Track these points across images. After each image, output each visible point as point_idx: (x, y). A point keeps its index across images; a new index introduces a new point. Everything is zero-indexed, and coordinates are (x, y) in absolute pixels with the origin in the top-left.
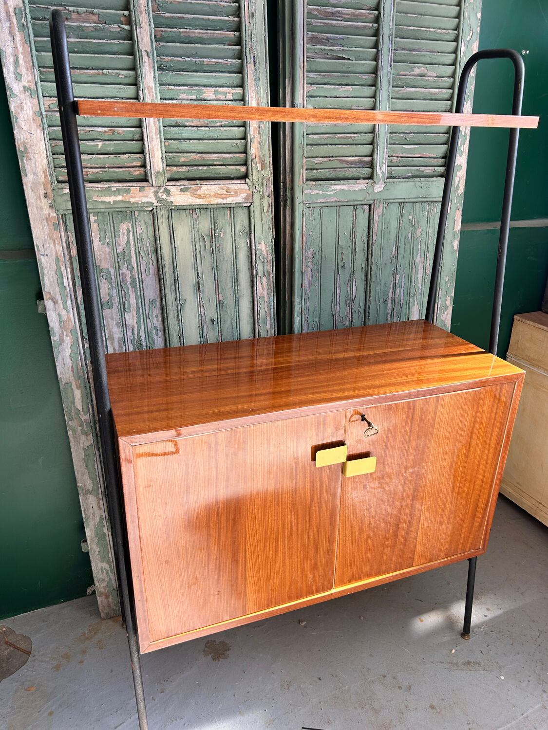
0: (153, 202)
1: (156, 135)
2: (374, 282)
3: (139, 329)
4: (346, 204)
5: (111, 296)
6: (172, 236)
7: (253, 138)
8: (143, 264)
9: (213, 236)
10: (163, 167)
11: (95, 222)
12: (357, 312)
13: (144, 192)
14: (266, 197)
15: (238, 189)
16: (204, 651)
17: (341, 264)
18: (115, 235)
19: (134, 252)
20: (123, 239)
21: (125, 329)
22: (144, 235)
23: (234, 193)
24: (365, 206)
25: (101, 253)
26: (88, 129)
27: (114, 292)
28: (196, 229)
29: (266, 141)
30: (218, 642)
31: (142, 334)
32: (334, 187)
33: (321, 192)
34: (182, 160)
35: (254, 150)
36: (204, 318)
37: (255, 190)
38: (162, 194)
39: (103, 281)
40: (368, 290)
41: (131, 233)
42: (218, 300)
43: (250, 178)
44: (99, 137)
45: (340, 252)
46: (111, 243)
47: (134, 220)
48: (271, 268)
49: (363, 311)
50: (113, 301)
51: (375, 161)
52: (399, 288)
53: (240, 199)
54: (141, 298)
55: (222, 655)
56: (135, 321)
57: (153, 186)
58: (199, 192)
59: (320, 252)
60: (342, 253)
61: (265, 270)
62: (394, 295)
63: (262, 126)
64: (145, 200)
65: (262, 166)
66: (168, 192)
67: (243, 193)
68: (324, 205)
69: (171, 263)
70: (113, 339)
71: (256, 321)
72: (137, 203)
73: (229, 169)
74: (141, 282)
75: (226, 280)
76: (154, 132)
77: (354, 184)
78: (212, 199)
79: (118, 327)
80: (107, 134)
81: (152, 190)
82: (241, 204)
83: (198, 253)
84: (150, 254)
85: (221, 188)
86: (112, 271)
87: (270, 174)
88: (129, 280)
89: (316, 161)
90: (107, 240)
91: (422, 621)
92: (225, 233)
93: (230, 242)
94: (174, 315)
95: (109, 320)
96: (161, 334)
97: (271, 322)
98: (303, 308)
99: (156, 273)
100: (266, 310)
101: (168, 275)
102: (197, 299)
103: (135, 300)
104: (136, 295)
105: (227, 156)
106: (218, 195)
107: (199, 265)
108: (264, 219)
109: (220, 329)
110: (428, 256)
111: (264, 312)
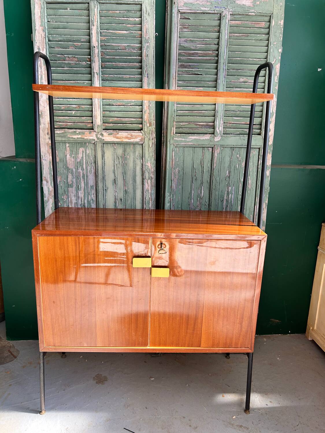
0: (95, 139)
1: (99, 109)
2: (214, 189)
3: (84, 199)
4: (198, 146)
5: (73, 182)
6: (103, 156)
7: (146, 111)
8: (89, 168)
9: (124, 157)
10: (101, 123)
11: (68, 147)
12: (204, 205)
13: (91, 134)
14: (151, 139)
15: (137, 135)
16: (94, 378)
17: (194, 178)
18: (77, 153)
19: (85, 162)
20: (80, 156)
21: (78, 199)
22: (90, 155)
23: (134, 137)
24: (210, 148)
25: (70, 161)
26: (69, 106)
27: (74, 180)
28: (115, 153)
29: (152, 112)
30: (103, 376)
31: (86, 202)
32: (190, 137)
33: (183, 139)
34: (111, 120)
35: (146, 117)
36: (117, 197)
37: (145, 136)
38: (99, 135)
39: (70, 174)
40: (211, 194)
41: (84, 153)
42: (124, 189)
43: (143, 130)
44: (74, 109)
45: (194, 171)
46: (74, 157)
47: (86, 147)
48: (154, 176)
49: (208, 205)
50: (73, 184)
51: (215, 125)
52: (230, 195)
53: (138, 140)
54: (87, 184)
55: (102, 382)
56: (83, 195)
57: (95, 132)
58: (117, 136)
59: (183, 170)
60: (196, 172)
61: (150, 176)
62: (227, 198)
63: (151, 105)
64: (91, 138)
65: (150, 125)
66: (102, 135)
67: (139, 137)
68: (185, 146)
69: (102, 169)
70: (72, 203)
71: (144, 202)
72: (88, 139)
73: (133, 125)
74: (87, 176)
75: (129, 179)
76: (98, 107)
77: (203, 136)
78: (124, 139)
79: (75, 197)
80: (77, 108)
81: (95, 133)
82: (138, 143)
83: (116, 165)
84: (92, 163)
85: (129, 134)
86: (74, 170)
87: (154, 128)
88: (82, 175)
89: (181, 124)
90: (73, 155)
91: (223, 396)
92: (130, 156)
93: (132, 161)
94: (101, 194)
95: (71, 193)
96: (95, 203)
97: (152, 204)
98: (172, 199)
99: (95, 173)
100: (150, 197)
101: (100, 174)
102: (114, 188)
103: (84, 185)
104: (84, 182)
105: (133, 119)
106: (127, 138)
107: (116, 171)
108: (150, 150)
109: (125, 204)
110: (249, 178)
111: (148, 198)
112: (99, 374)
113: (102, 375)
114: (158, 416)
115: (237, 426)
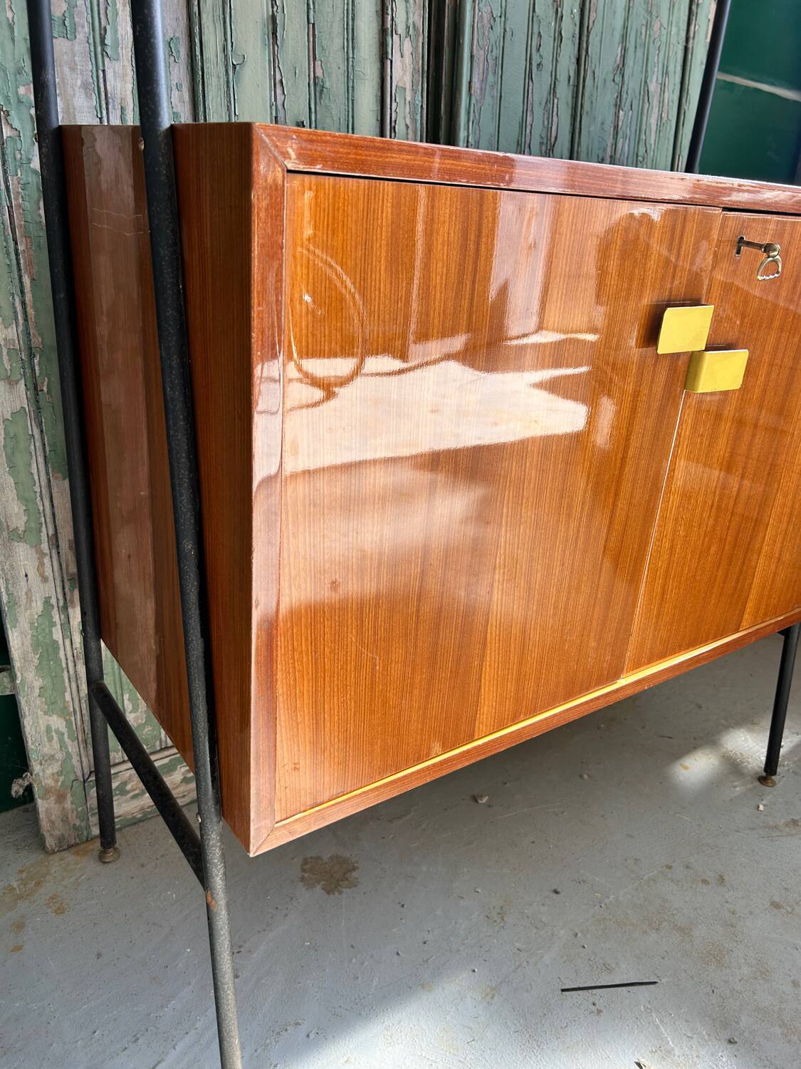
5: (72, 4)
16: (303, 879)
17: (535, 59)
30: (325, 858)
36: (281, 113)
42: (312, 74)
45: (536, 29)
60: (540, 34)
91: (686, 768)
94: (219, 87)
95: (66, 70)
100: (408, 123)
102: (270, 62)
103: (129, 30)
110: (667, 83)
115: (787, 825)
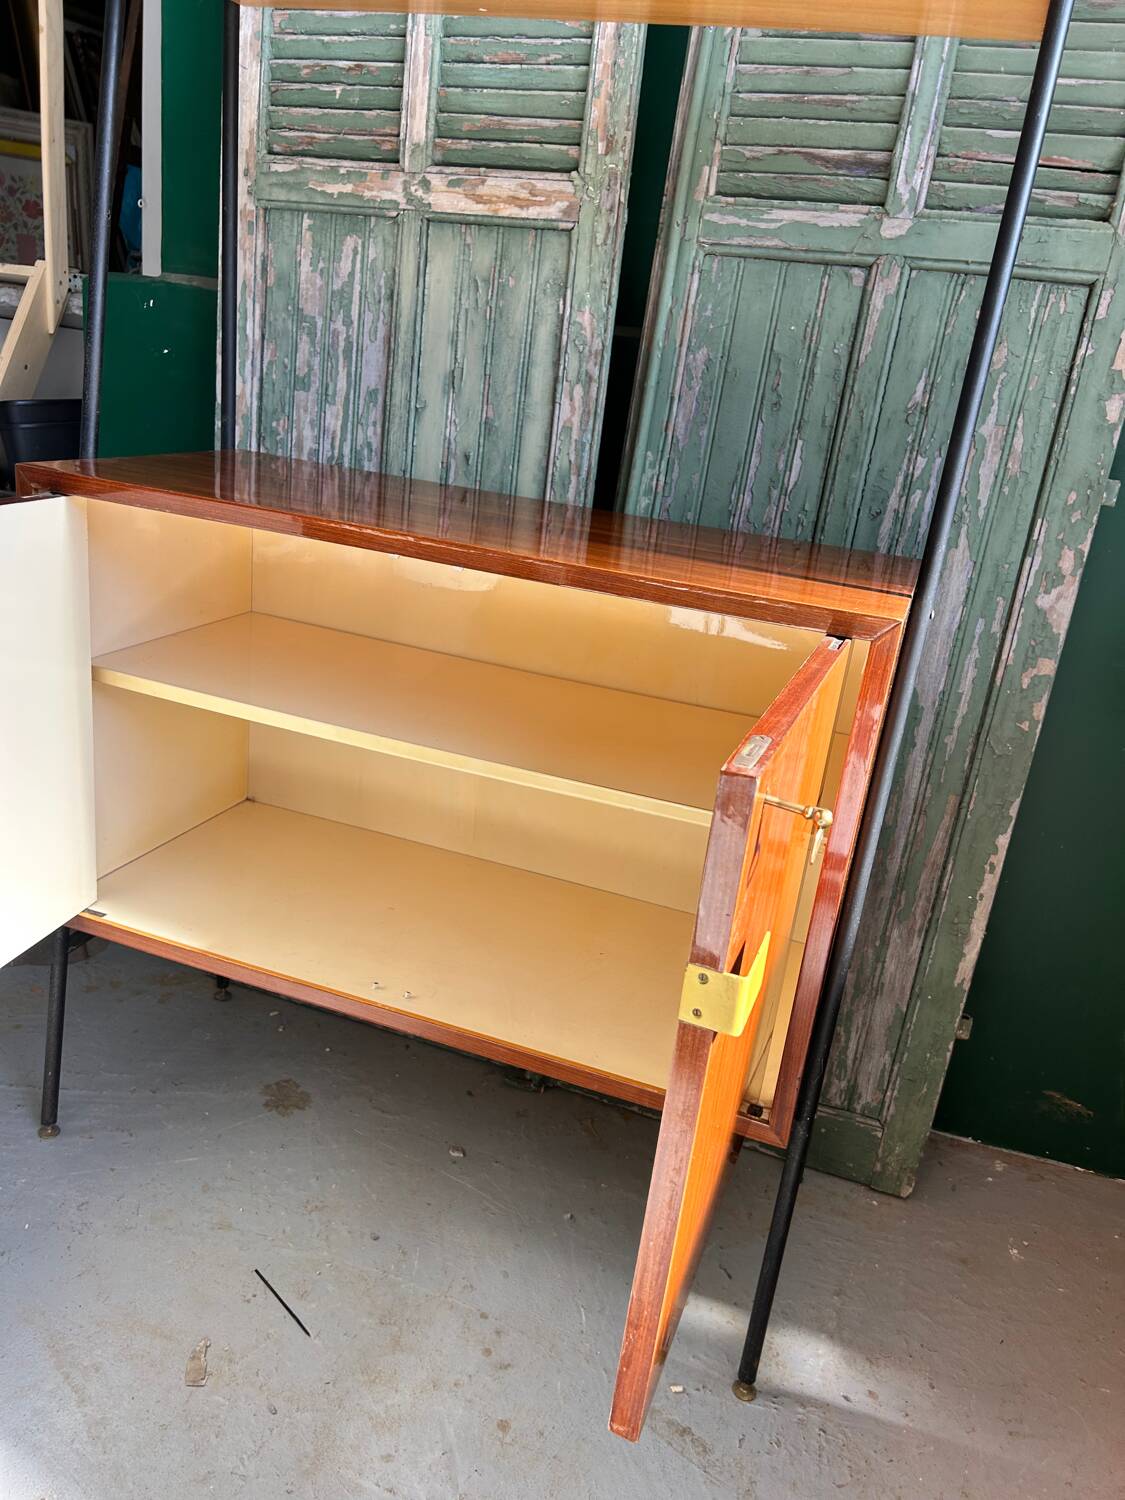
0: (399, 200)
1: (424, 76)
2: (848, 458)
3: (344, 439)
4: (803, 255)
5: (310, 368)
6: (421, 273)
7: (599, 86)
8: (368, 317)
9: (496, 284)
10: (427, 137)
11: (310, 228)
12: (794, 522)
13: (389, 182)
14: (603, 211)
15: (554, 191)
17: (771, 397)
18: (335, 257)
19: (358, 294)
20: (345, 266)
21: (322, 435)
22: (379, 264)
23: (543, 199)
24: (856, 271)
25: (309, 286)
26: (324, 63)
27: (316, 361)
28: (466, 264)
29: (624, 93)
30: (300, 1089)
31: (347, 451)
32: (776, 214)
33: (744, 222)
34: (465, 127)
35: (595, 113)
36: (453, 446)
37: (585, 197)
38: (416, 187)
39: (305, 337)
40: (831, 476)
41: (359, 257)
42: (484, 416)
43: (581, 169)
44: (342, 80)
45: (774, 367)
46: (325, 270)
47: (367, 235)
48: (601, 373)
49: (810, 528)
50: (312, 378)
51: (896, 160)
52: (919, 492)
53: (553, 211)
54: (354, 381)
55: (284, 1106)
56: (340, 423)
57: (403, 170)
58: (482, 190)
59: (725, 358)
60: (778, 372)
61: (583, 369)
62: (902, 506)
63: (621, 61)
64: (387, 195)
65: (607, 146)
66: (426, 184)
67: (562, 201)
68: (747, 251)
69: (412, 324)
70: (302, 449)
71: (549, 479)
72: (375, 201)
73: (547, 150)
74: (361, 351)
75: (506, 376)
76: (421, 68)
77: (832, 211)
78: (502, 205)
79: (313, 429)
80: (354, 72)
81: (402, 177)
82: (555, 224)
83: (463, 312)
84: (382, 300)
85: (522, 186)
86: (320, 322)
87: (621, 164)
88: (342, 344)
89: (748, 152)
90: (321, 265)
92: (517, 279)
93: (524, 299)
94: (400, 424)
95: (302, 411)
96: (375, 460)
97: (577, 488)
98: (662, 478)
99: (387, 340)
100: (573, 459)
101: (402, 345)
102: (448, 406)
103: (345, 383)
104: (349, 374)
105: (547, 123)
106: (514, 200)
107: (461, 337)
108: (596, 259)
109: (478, 478)
110: (1020, 424)
111: (566, 463)
112: (290, 1080)
113: (298, 1086)
114: (397, 1276)
115: (670, 1423)
